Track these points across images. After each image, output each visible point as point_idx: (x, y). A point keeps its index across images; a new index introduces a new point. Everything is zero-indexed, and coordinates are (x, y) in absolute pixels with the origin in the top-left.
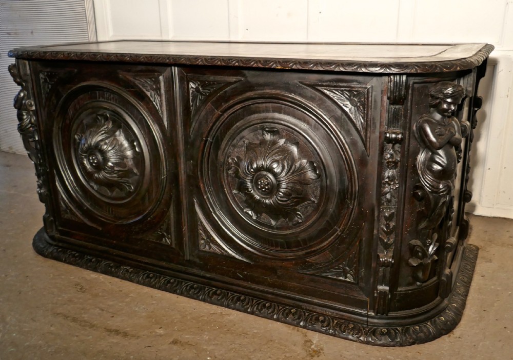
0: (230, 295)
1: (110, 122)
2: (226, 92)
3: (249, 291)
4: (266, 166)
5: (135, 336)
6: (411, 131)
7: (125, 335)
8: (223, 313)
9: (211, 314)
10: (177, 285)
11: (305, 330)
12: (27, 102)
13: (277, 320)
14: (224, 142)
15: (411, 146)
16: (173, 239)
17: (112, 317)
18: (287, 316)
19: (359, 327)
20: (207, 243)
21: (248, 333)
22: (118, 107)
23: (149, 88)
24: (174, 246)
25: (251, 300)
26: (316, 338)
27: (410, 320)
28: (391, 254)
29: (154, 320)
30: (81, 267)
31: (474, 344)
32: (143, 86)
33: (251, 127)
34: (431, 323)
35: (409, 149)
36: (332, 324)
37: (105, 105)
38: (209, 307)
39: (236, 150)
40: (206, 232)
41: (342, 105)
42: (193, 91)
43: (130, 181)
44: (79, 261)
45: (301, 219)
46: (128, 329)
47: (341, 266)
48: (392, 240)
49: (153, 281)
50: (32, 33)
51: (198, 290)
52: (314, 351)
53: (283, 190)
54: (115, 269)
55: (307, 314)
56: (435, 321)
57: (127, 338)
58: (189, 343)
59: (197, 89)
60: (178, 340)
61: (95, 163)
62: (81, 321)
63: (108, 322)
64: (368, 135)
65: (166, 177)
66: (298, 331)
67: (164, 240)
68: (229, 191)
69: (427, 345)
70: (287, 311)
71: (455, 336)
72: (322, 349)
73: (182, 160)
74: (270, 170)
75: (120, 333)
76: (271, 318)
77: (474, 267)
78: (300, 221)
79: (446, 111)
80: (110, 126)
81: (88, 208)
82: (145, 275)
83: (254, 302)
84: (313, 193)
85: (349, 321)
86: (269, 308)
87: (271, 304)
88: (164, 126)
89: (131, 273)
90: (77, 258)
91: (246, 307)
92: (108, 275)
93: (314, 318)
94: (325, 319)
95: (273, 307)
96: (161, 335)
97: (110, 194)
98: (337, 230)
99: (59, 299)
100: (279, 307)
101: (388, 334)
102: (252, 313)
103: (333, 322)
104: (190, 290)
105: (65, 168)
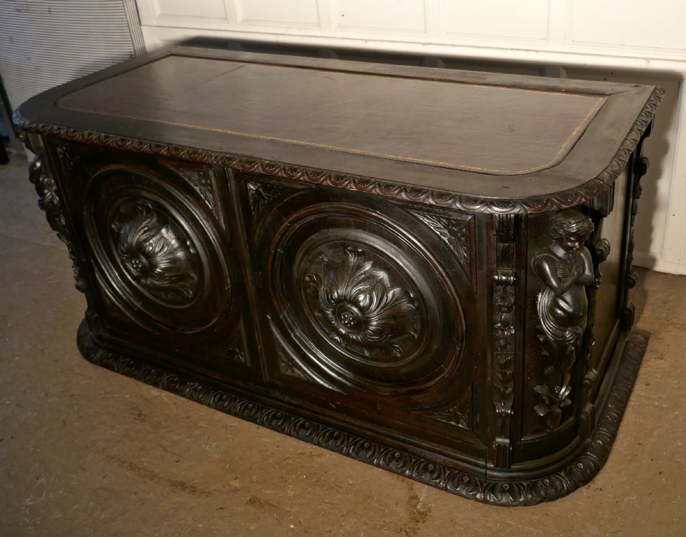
0: (321, 428)
1: (153, 215)
2: (294, 198)
3: (344, 424)
4: (350, 297)
5: (205, 492)
6: (528, 268)
7: (193, 490)
8: (314, 453)
9: (298, 454)
10: (256, 412)
11: (411, 481)
12: (46, 180)
13: (378, 466)
14: (299, 256)
15: (529, 283)
16: (247, 356)
17: (178, 461)
18: (390, 461)
19: (476, 481)
20: (289, 367)
21: (342, 485)
22: (162, 198)
23: (197, 182)
24: (249, 364)
25: (346, 437)
26: (424, 492)
27: (539, 472)
28: (510, 404)
29: (228, 466)
30: (139, 379)
31: (617, 500)
32: (189, 180)
33: (330, 243)
34: (566, 474)
35: (526, 290)
36: (443, 476)
37: (145, 194)
38: (296, 443)
39: (313, 266)
40: (286, 354)
41: (438, 233)
42: (253, 194)
43: (188, 285)
44: (136, 372)
45: (400, 353)
46: (196, 481)
47: (451, 410)
48: (510, 390)
49: (227, 405)
50: (50, 11)
51: (281, 421)
52: (420, 513)
53: (372, 328)
54: (180, 386)
55: (414, 460)
56: (571, 470)
57: (194, 496)
58: (270, 502)
59: (257, 191)
60: (256, 498)
61: (139, 268)
62: (140, 469)
63: (173, 470)
64: (474, 270)
65: (231, 287)
66: (403, 481)
67: (236, 356)
68: (309, 312)
69: (558, 502)
70: (389, 455)
71: (596, 486)
72: (429, 510)
73: (249, 271)
74: (355, 303)
75: (187, 487)
76: (371, 463)
77: (638, 370)
78: (399, 355)
79: (571, 248)
80: (154, 220)
81: (139, 309)
82: (218, 397)
83: (350, 441)
84: (413, 326)
85: (464, 471)
86: (368, 449)
87: (371, 444)
88: (222, 228)
89: (200, 392)
90: (133, 369)
91: (339, 447)
92: (172, 392)
93: (422, 467)
94: (435, 468)
95: (373, 449)
96: (236, 490)
97: (164, 297)
98: (444, 371)
99: (114, 432)
100: (380, 449)
101: (510, 492)
102: (348, 455)
103: (445, 472)
104: (272, 420)
105: (105, 259)
